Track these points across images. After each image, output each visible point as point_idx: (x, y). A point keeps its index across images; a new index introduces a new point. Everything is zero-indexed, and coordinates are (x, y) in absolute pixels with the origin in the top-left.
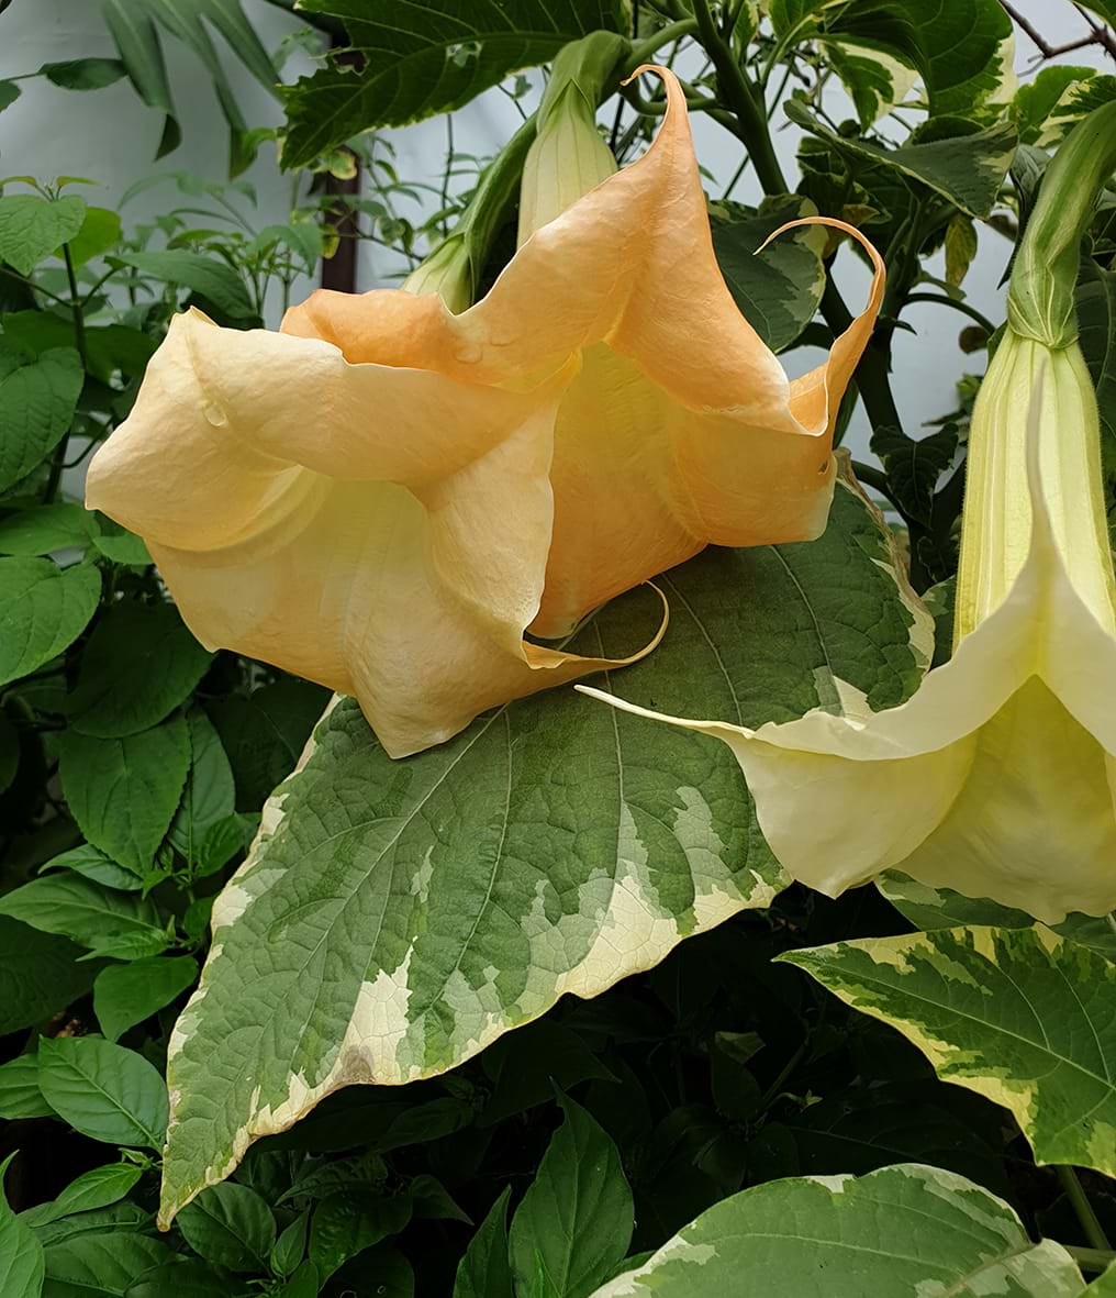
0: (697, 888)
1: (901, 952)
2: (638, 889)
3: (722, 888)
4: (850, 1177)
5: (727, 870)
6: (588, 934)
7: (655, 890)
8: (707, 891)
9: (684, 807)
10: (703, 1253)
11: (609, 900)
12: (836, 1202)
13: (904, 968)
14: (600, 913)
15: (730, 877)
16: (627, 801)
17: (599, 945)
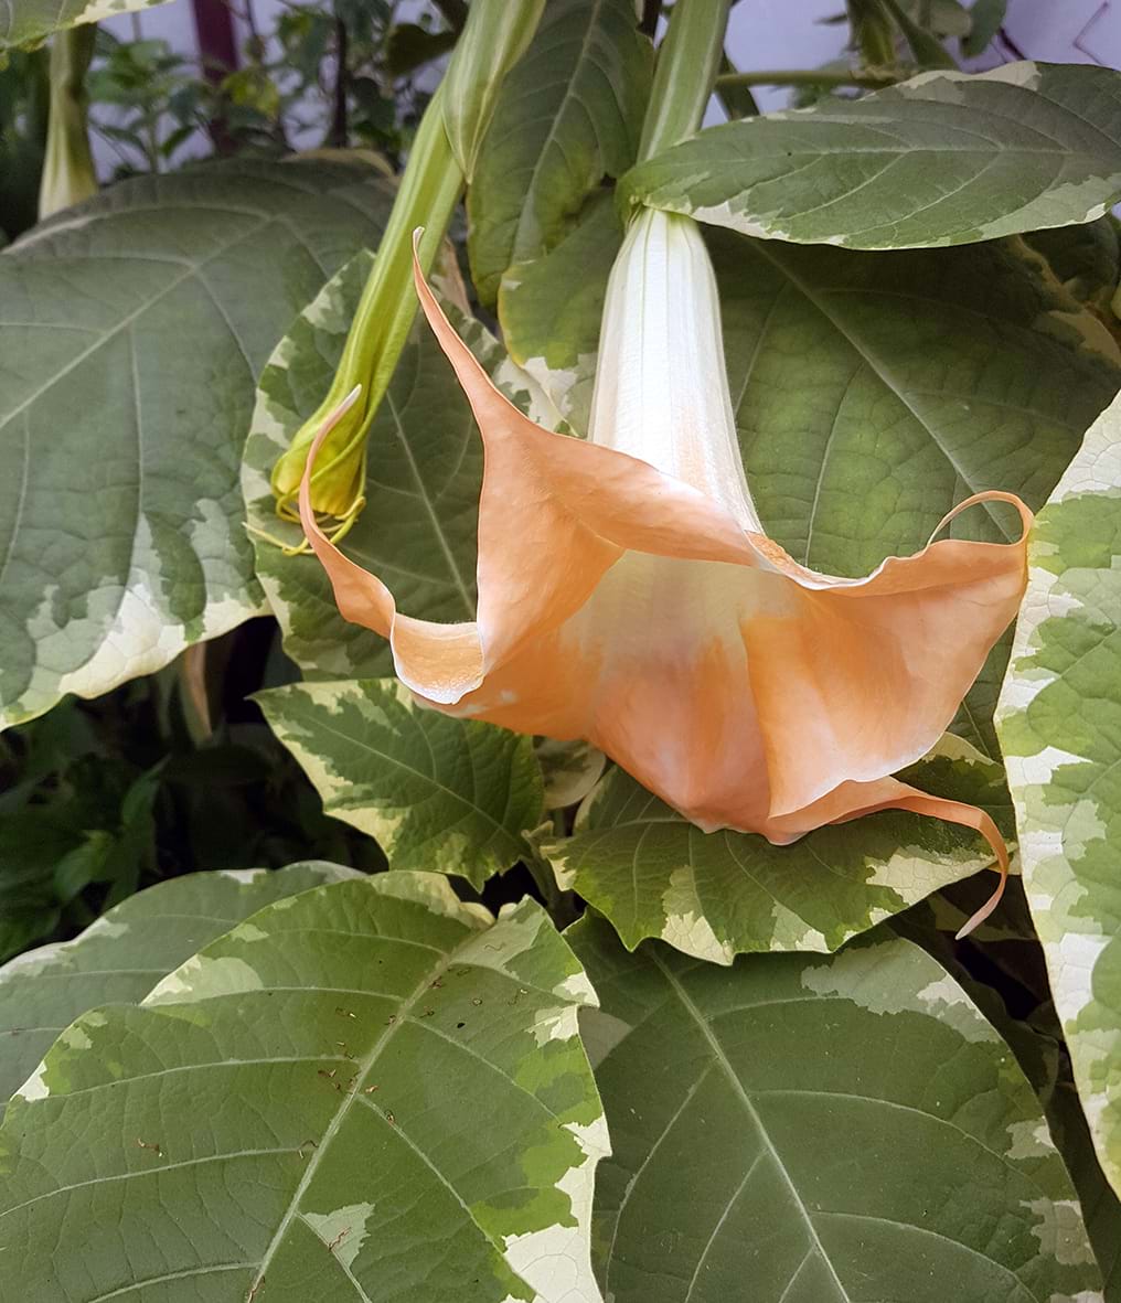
0: (209, 597)
1: (334, 695)
2: (148, 597)
3: (235, 596)
4: (262, 871)
5: (241, 579)
6: (94, 639)
7: (166, 598)
8: (218, 599)
9: (202, 519)
10: (119, 930)
11: (118, 606)
12: (242, 891)
13: (335, 709)
14: (107, 618)
15: (243, 585)
16: (146, 512)
17: (104, 651)
